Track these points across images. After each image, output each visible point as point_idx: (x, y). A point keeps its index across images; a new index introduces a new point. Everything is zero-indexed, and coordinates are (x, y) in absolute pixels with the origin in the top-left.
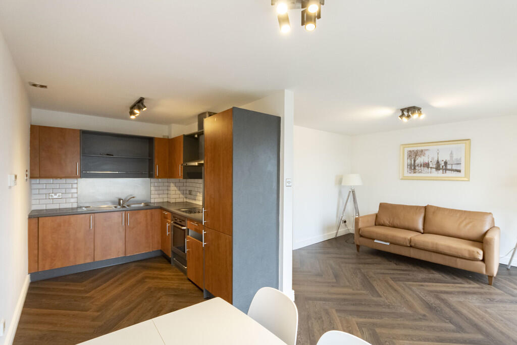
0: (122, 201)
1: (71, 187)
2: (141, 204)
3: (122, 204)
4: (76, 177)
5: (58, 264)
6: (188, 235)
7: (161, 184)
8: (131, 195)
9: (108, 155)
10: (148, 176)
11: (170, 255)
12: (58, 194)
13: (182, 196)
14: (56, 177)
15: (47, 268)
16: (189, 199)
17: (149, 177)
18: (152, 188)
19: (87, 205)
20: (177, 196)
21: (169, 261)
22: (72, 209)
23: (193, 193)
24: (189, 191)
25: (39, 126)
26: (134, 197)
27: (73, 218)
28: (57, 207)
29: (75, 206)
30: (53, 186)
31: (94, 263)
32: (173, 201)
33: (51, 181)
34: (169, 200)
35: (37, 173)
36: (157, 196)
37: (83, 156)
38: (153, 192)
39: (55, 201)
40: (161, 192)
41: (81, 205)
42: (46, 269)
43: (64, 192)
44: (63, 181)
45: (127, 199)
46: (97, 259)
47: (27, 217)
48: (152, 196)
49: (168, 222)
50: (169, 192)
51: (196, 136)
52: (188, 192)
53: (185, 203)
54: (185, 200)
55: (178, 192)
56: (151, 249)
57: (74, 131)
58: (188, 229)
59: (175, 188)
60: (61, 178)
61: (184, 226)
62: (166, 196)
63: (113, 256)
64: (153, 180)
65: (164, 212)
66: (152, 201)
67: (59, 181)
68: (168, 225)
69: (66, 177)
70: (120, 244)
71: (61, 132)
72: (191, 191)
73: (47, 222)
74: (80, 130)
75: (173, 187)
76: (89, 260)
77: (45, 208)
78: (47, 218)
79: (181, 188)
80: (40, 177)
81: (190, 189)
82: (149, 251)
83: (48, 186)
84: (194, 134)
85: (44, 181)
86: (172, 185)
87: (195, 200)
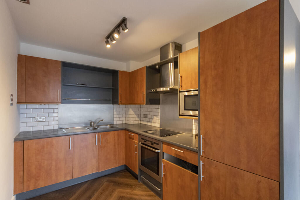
0: (93, 123)
1: (53, 112)
2: (107, 125)
3: (92, 125)
4: (58, 103)
5: (42, 184)
6: (163, 158)
7: (121, 110)
8: (99, 118)
9: (82, 84)
10: (111, 102)
11: (137, 172)
12: (42, 118)
13: (137, 119)
14: (41, 103)
15: (32, 188)
16: (144, 121)
17: (113, 104)
18: (115, 113)
19: (66, 126)
20: (134, 119)
21: (136, 177)
22: (54, 130)
23: (149, 116)
24: (144, 115)
25: (26, 56)
26: (102, 120)
27: (54, 140)
28: (41, 128)
29: (56, 127)
30: (39, 111)
31: (73, 180)
32: (131, 123)
33: (36, 106)
34: (127, 122)
35: (24, 99)
36: (118, 119)
37: (63, 85)
38: (115, 116)
39: (40, 124)
40: (121, 116)
41: (61, 126)
42: (30, 190)
43: (48, 116)
44: (47, 106)
45: (98, 121)
46: (75, 176)
47: (13, 140)
48: (115, 119)
49: (135, 142)
50: (128, 116)
51: (157, 67)
52: (142, 116)
53: (140, 125)
54: (140, 122)
55: (135, 116)
56: (118, 165)
57: (56, 62)
58: (163, 153)
59: (133, 113)
60: (45, 103)
61: (158, 150)
62: (124, 119)
63: (89, 173)
64: (116, 106)
65: (130, 133)
66: (115, 123)
67: (43, 106)
68: (135, 145)
69: (49, 103)
70: (94, 162)
71: (45, 62)
72: (146, 115)
73: (32, 145)
74: (61, 61)
75: (131, 112)
76: (69, 178)
77: (31, 130)
78: (32, 141)
79: (137, 113)
80: (26, 102)
81: (145, 113)
82: (116, 167)
83: (34, 111)
84: (155, 65)
85: (30, 106)
86: (131, 110)
87: (151, 122)
